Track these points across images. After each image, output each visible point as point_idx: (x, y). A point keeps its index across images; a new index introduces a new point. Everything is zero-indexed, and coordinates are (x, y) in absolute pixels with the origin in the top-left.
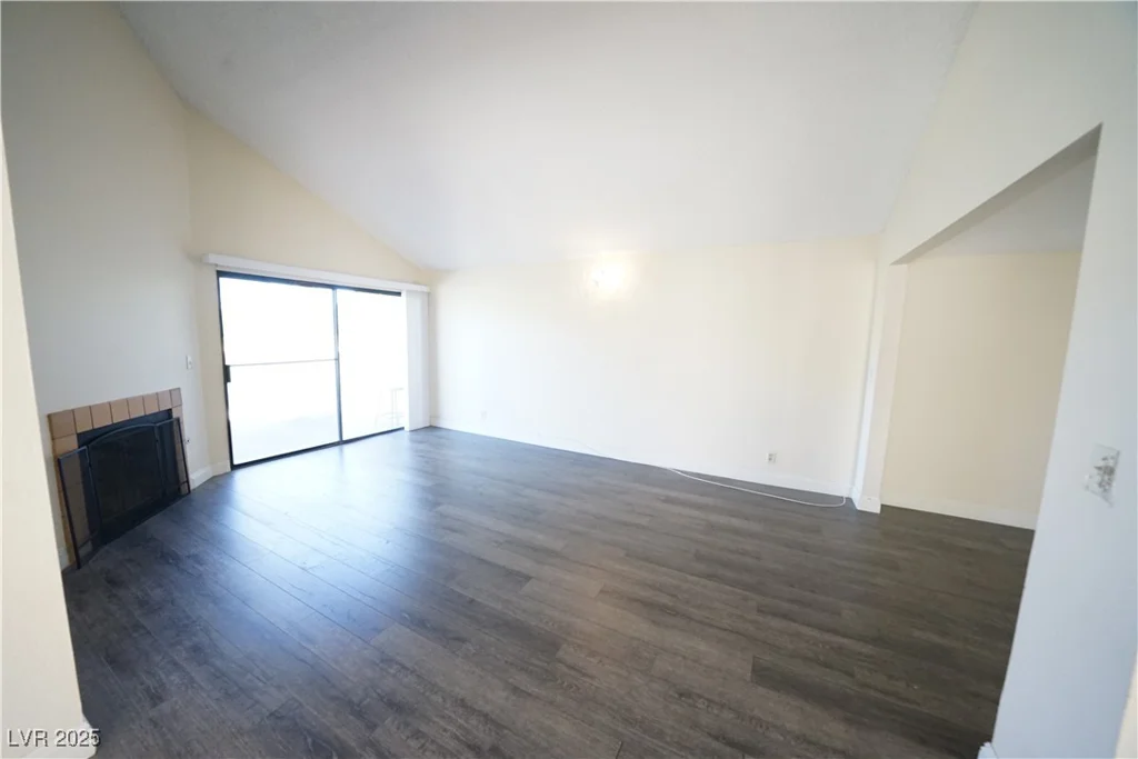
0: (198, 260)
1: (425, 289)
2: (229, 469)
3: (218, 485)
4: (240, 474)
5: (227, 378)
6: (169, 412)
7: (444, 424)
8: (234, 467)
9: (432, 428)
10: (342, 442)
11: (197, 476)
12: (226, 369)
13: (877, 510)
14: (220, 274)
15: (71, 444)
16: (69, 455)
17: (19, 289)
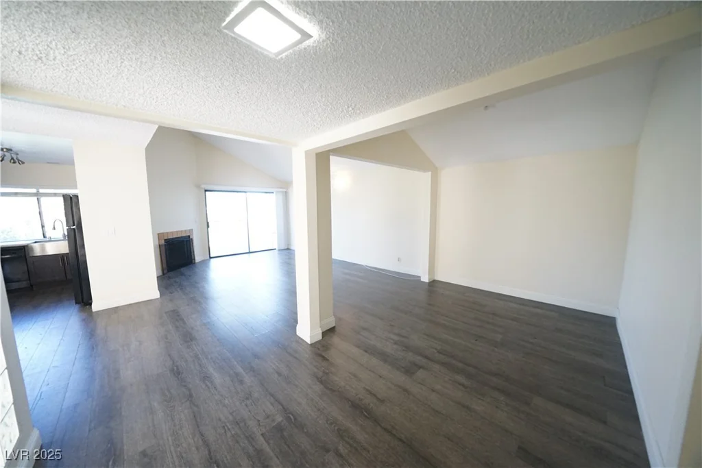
0: (198, 187)
1: (285, 190)
2: (208, 258)
3: (205, 263)
4: (212, 260)
5: (208, 227)
6: (189, 236)
7: (292, 248)
8: (211, 258)
9: (288, 249)
10: (250, 253)
11: (198, 258)
12: (208, 223)
13: (427, 281)
14: (206, 191)
15: (163, 242)
16: (162, 245)
17: (147, 187)
